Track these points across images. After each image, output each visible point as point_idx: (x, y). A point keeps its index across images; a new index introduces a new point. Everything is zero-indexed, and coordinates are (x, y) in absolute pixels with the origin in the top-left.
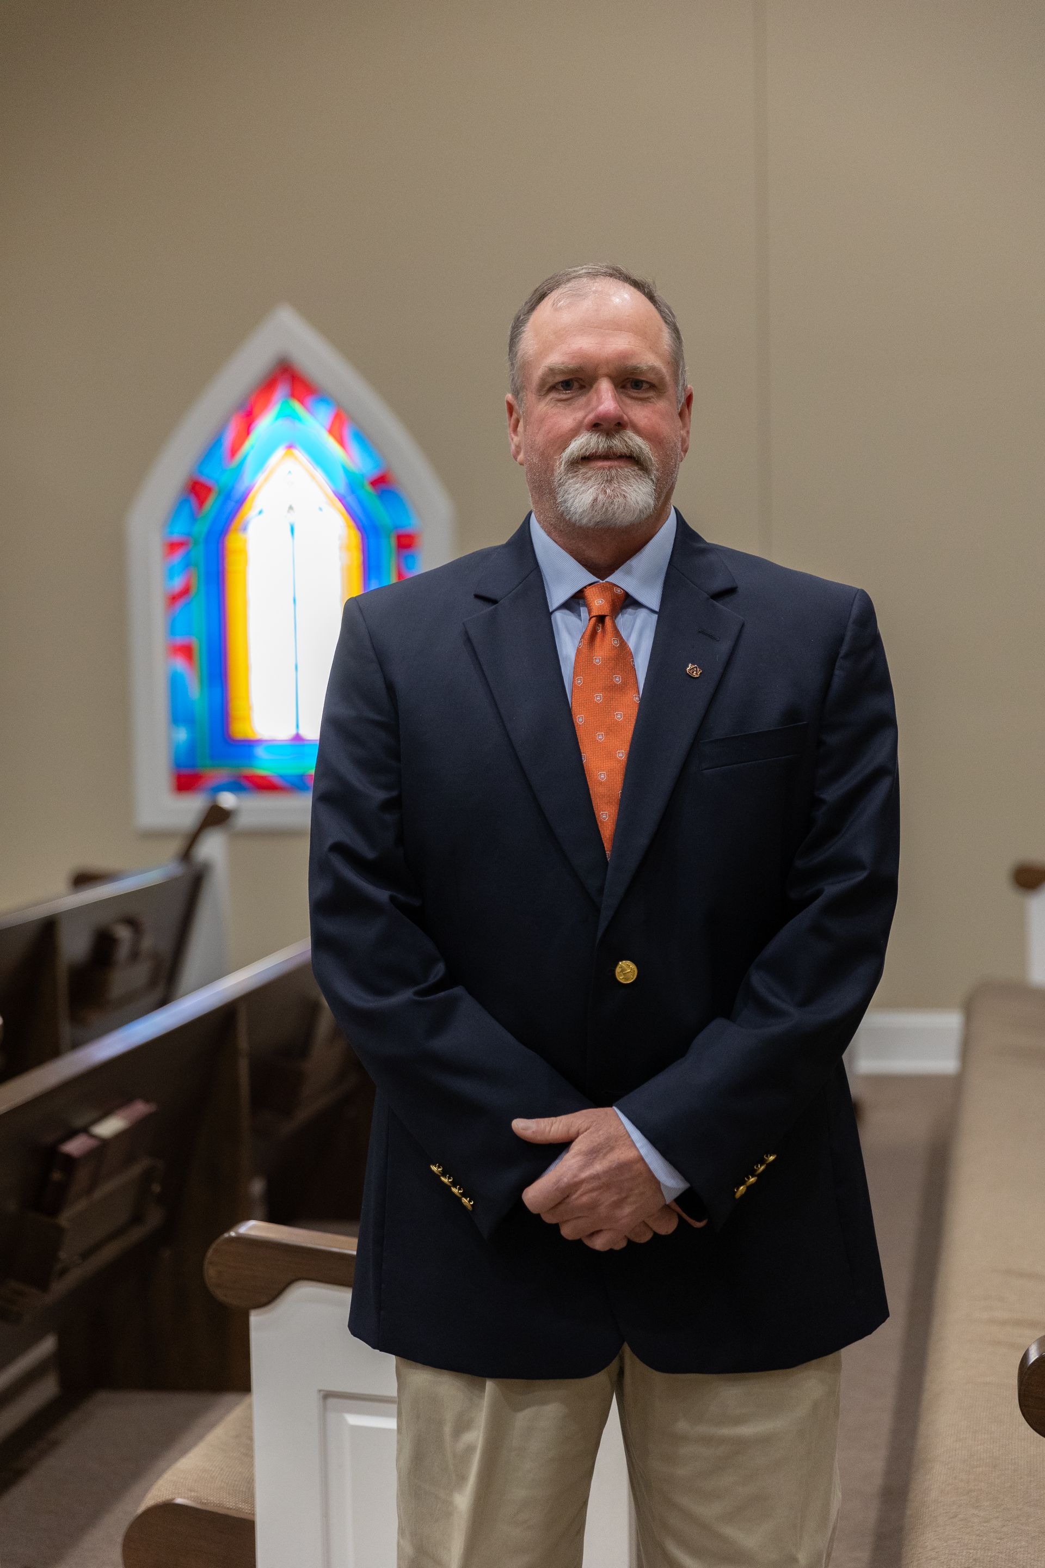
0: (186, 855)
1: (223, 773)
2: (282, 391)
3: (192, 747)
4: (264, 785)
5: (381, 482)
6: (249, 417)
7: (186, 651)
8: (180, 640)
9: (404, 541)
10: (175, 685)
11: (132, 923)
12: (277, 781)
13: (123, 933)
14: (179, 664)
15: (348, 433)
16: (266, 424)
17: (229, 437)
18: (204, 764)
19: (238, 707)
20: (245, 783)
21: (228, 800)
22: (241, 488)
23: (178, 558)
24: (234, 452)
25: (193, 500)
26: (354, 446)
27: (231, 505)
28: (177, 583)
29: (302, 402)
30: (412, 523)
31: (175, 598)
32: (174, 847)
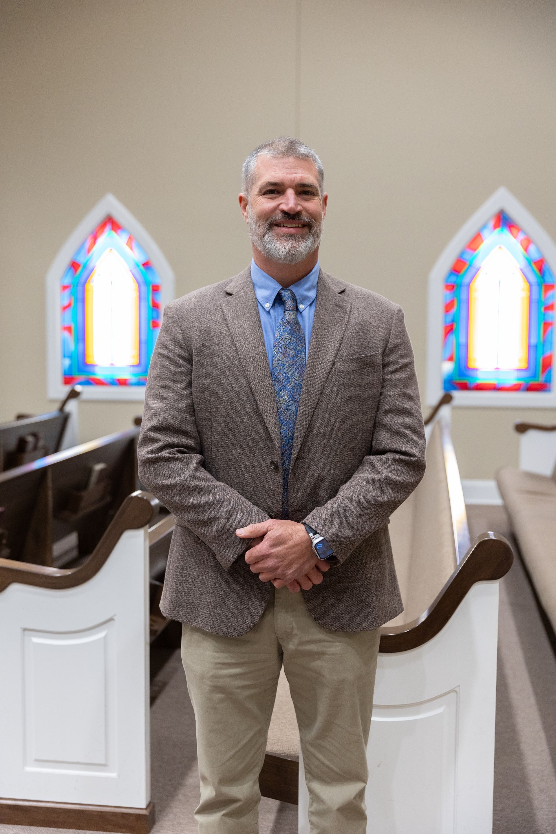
0: (62, 409)
1: (83, 377)
2: (108, 228)
3: (71, 366)
4: (99, 383)
5: (146, 265)
6: (95, 238)
7: (69, 329)
8: (67, 324)
9: (155, 288)
10: (64, 343)
11: (35, 435)
12: (104, 381)
13: (30, 439)
14: (66, 334)
15: (134, 245)
16: (102, 240)
17: (87, 244)
18: (76, 375)
19: (89, 352)
20: (92, 382)
21: (78, 388)
22: (91, 266)
23: (67, 293)
24: (89, 251)
25: (72, 270)
26: (136, 250)
27: (87, 272)
28: (66, 303)
29: (116, 231)
30: (157, 281)
31: (65, 308)
32: (57, 406)
